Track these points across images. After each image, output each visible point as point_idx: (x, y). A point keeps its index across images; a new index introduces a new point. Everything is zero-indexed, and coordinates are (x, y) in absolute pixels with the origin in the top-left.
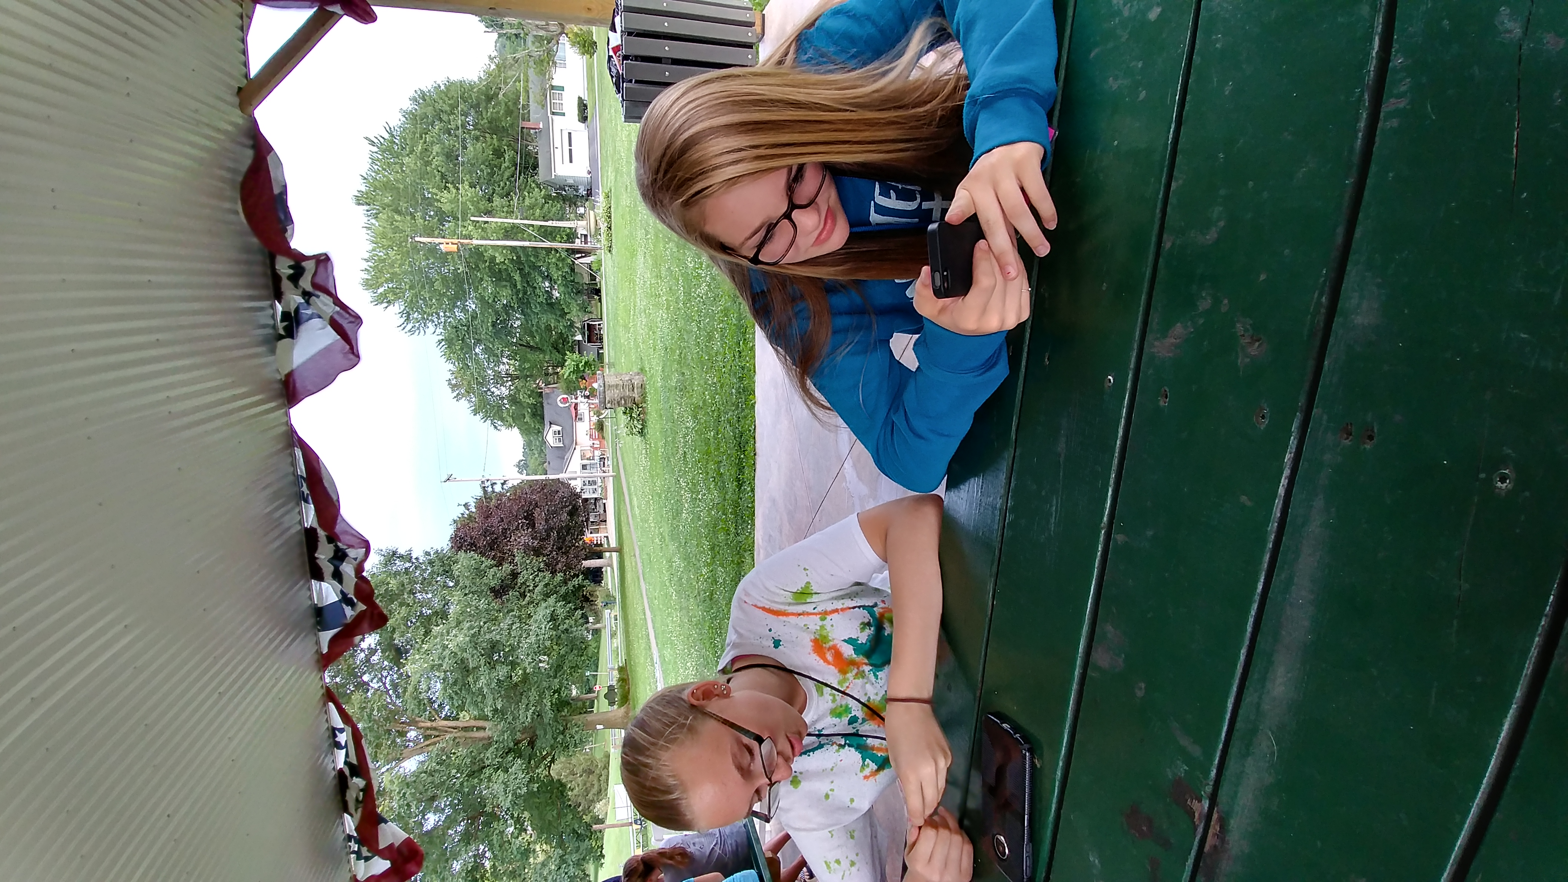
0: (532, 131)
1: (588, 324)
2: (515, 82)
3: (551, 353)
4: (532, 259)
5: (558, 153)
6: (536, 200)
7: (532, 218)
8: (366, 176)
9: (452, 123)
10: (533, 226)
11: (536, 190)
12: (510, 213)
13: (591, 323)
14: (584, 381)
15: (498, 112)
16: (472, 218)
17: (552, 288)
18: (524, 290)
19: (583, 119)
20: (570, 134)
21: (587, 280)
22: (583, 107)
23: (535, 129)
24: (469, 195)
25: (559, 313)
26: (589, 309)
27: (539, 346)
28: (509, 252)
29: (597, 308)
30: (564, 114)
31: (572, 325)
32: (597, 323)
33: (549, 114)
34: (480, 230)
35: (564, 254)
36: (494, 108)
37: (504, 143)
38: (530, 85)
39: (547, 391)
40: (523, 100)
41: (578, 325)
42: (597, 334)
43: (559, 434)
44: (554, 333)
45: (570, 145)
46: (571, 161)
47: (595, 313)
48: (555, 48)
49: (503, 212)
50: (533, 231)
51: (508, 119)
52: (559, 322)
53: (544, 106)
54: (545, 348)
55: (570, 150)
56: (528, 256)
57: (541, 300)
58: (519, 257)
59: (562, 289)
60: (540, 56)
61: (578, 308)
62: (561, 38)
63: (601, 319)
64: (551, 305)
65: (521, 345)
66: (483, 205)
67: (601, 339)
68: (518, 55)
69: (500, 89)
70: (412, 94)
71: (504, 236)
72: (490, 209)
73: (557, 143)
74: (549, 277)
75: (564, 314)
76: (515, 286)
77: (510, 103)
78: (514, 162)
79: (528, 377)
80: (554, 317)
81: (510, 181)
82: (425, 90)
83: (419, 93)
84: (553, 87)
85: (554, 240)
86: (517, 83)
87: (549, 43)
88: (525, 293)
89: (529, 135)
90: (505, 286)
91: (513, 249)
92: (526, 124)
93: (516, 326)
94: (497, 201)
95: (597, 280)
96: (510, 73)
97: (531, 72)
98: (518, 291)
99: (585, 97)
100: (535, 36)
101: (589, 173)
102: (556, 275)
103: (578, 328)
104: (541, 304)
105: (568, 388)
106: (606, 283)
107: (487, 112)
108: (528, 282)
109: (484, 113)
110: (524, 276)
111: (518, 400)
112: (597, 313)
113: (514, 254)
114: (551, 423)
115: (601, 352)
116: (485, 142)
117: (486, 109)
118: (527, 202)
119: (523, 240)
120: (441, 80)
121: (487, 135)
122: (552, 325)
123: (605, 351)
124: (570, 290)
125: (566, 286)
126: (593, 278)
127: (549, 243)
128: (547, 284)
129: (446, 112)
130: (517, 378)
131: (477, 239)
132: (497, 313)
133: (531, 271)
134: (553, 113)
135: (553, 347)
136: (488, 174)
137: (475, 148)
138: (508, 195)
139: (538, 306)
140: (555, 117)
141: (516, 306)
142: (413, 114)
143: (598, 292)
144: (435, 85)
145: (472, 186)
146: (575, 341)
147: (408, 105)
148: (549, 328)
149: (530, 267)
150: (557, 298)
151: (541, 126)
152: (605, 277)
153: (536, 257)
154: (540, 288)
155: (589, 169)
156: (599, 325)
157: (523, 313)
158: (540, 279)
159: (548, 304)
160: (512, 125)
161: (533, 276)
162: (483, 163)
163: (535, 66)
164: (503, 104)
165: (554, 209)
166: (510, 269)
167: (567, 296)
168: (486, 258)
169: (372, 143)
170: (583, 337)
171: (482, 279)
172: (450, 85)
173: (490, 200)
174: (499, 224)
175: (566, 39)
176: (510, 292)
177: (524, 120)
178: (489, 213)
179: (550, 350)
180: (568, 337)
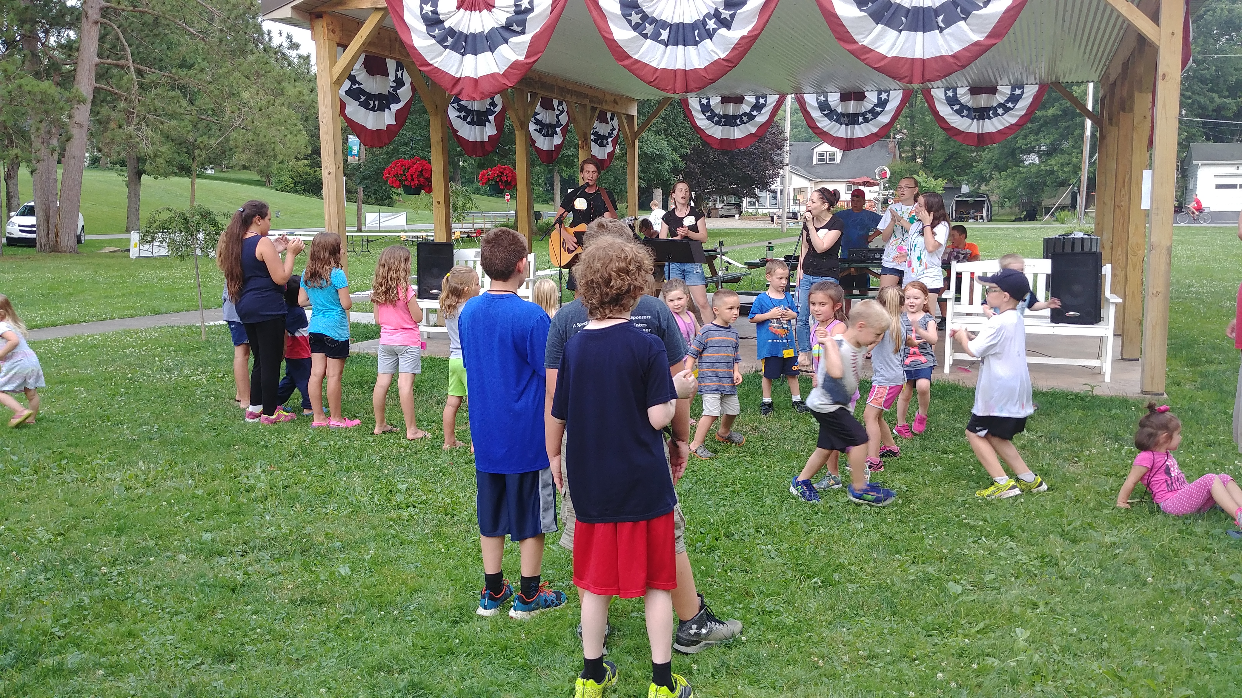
5: (1232, 170)
21: (1046, 202)
29: (1008, 214)
31: (983, 179)
41: (984, 189)
42: (968, 213)
46: (1219, 187)
47: (1001, 212)
59: (1034, 170)
61: (1007, 189)
63: (991, 220)
74: (1053, 151)
75: (999, 170)
95: (1043, 217)
102: (1053, 162)
103: (979, 188)
108: (1046, 123)
112: (1002, 215)
124: (1034, 178)
126: (1046, 212)
133: (1060, 130)
143: (1031, 217)
146: (961, 184)
149: (1067, 128)
150: (1023, 161)
167: (1026, 174)
180: (968, 174)
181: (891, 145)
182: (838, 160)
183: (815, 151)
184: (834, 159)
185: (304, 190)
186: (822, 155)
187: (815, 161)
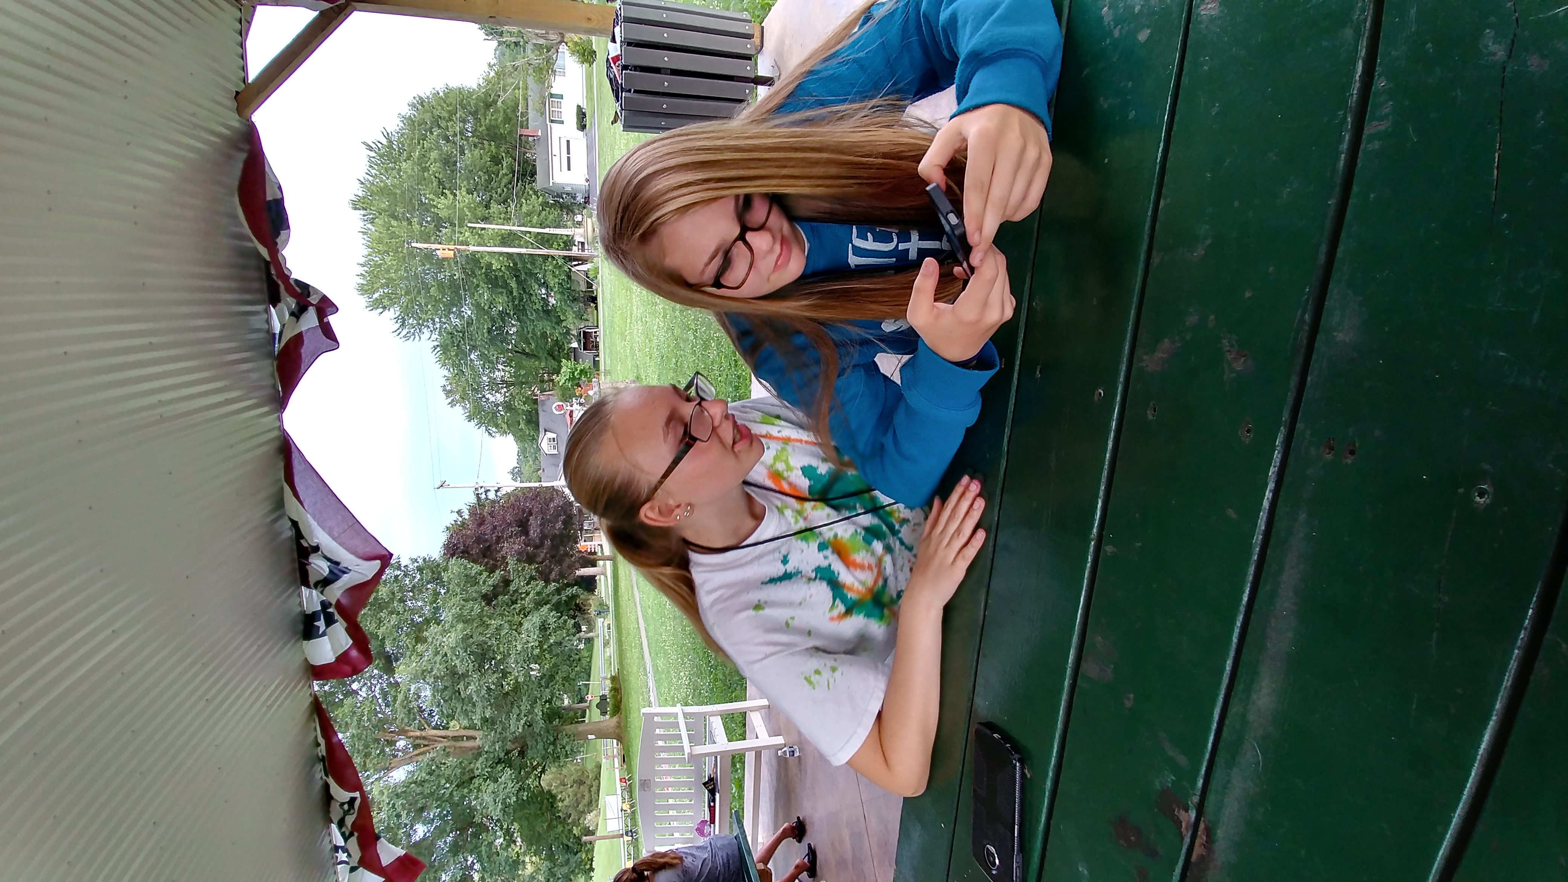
0: (530, 139)
1: (584, 332)
2: (514, 89)
3: (547, 360)
4: (529, 266)
5: (556, 160)
6: (534, 207)
7: (529, 225)
8: (363, 181)
9: (450, 130)
10: (530, 233)
11: (533, 196)
12: (508, 220)
13: (587, 330)
14: (580, 389)
15: (496, 120)
16: (469, 225)
17: (548, 295)
18: (520, 297)
19: (582, 127)
20: (568, 142)
21: (583, 287)
22: (581, 115)
23: (533, 136)
24: (467, 201)
25: (554, 320)
26: (585, 317)
27: (535, 352)
28: (506, 259)
29: (593, 315)
30: (562, 122)
31: (568, 332)
32: (593, 330)
33: (548, 122)
34: (476, 237)
35: (561, 262)
36: (492, 115)
37: (502, 150)
38: (530, 93)
39: (543, 398)
40: (522, 107)
41: (575, 332)
42: (593, 342)
43: (554, 441)
44: (550, 340)
45: (568, 153)
46: (569, 169)
47: (591, 321)
48: (554, 56)
49: (500, 219)
50: (530, 238)
51: (507, 126)
52: (555, 329)
53: (543, 114)
54: (541, 354)
55: (569, 158)
56: (524, 263)
57: (537, 306)
58: (515, 264)
59: (559, 296)
60: (539, 64)
61: (574, 316)
62: (561, 47)
63: (597, 326)
64: (547, 312)
65: (516, 352)
66: (480, 212)
67: (597, 347)
68: (517, 63)
69: (499, 96)
70: (410, 100)
71: (501, 243)
72: (487, 216)
73: (556, 151)
74: (545, 285)
75: (559, 322)
76: (512, 293)
77: (508, 110)
78: (512, 168)
79: (523, 383)
80: (550, 324)
81: (508, 189)
82: (423, 96)
83: (418, 99)
84: (552, 96)
85: (551, 247)
86: (517, 91)
87: (548, 51)
88: (521, 300)
89: (527, 142)
90: (501, 293)
91: (509, 256)
92: (525, 132)
93: (512, 332)
94: (495, 208)
95: (594, 287)
96: (510, 80)
97: (531, 81)
98: (514, 298)
99: (584, 106)
100: (535, 45)
101: (587, 180)
102: (552, 282)
103: (573, 335)
104: (537, 311)
105: (563, 395)
106: (603, 291)
107: (486, 119)
108: (524, 289)
109: (482, 121)
110: (519, 282)
111: (513, 407)
112: (593, 319)
113: (510, 261)
114: (546, 431)
115: (597, 359)
116: (484, 149)
117: (485, 115)
118: (525, 209)
119: (520, 246)
120: (440, 87)
121: (485, 142)
122: (548, 333)
123: (601, 359)
124: (566, 297)
125: (562, 293)
126: (590, 285)
127: (546, 250)
128: (544, 291)
129: (444, 118)
130: (512, 384)
131: (474, 245)
132: (493, 320)
133: (528, 278)
134: (552, 121)
135: (548, 354)
136: (486, 180)
137: (472, 155)
138: (505, 201)
139: (533, 312)
140: (554, 125)
141: (512, 313)
142: (412, 120)
143: (594, 299)
144: (433, 92)
145: (469, 192)
146: (571, 348)
147: (406, 111)
148: (544, 335)
149: (526, 273)
150: (553, 305)
151: (540, 134)
152: (602, 285)
153: (533, 264)
154: (536, 295)
155: (587, 176)
156: (595, 332)
157: (518, 320)
158: (537, 287)
159: (544, 311)
160: (510, 132)
161: (529, 283)
162: (481, 170)
163: (534, 74)
164: (502, 111)
165: (551, 217)
166: (506, 276)
167: (563, 303)
168: (482, 265)
169: (370, 148)
170: (579, 344)
171: (478, 286)
172: (449, 92)
173: (487, 207)
174: (496, 231)
175: (566, 47)
176: (506, 299)
177: (522, 127)
178: (485, 219)
179: (546, 358)
180: (563, 344)
182: (554, 436)
184: (554, 439)
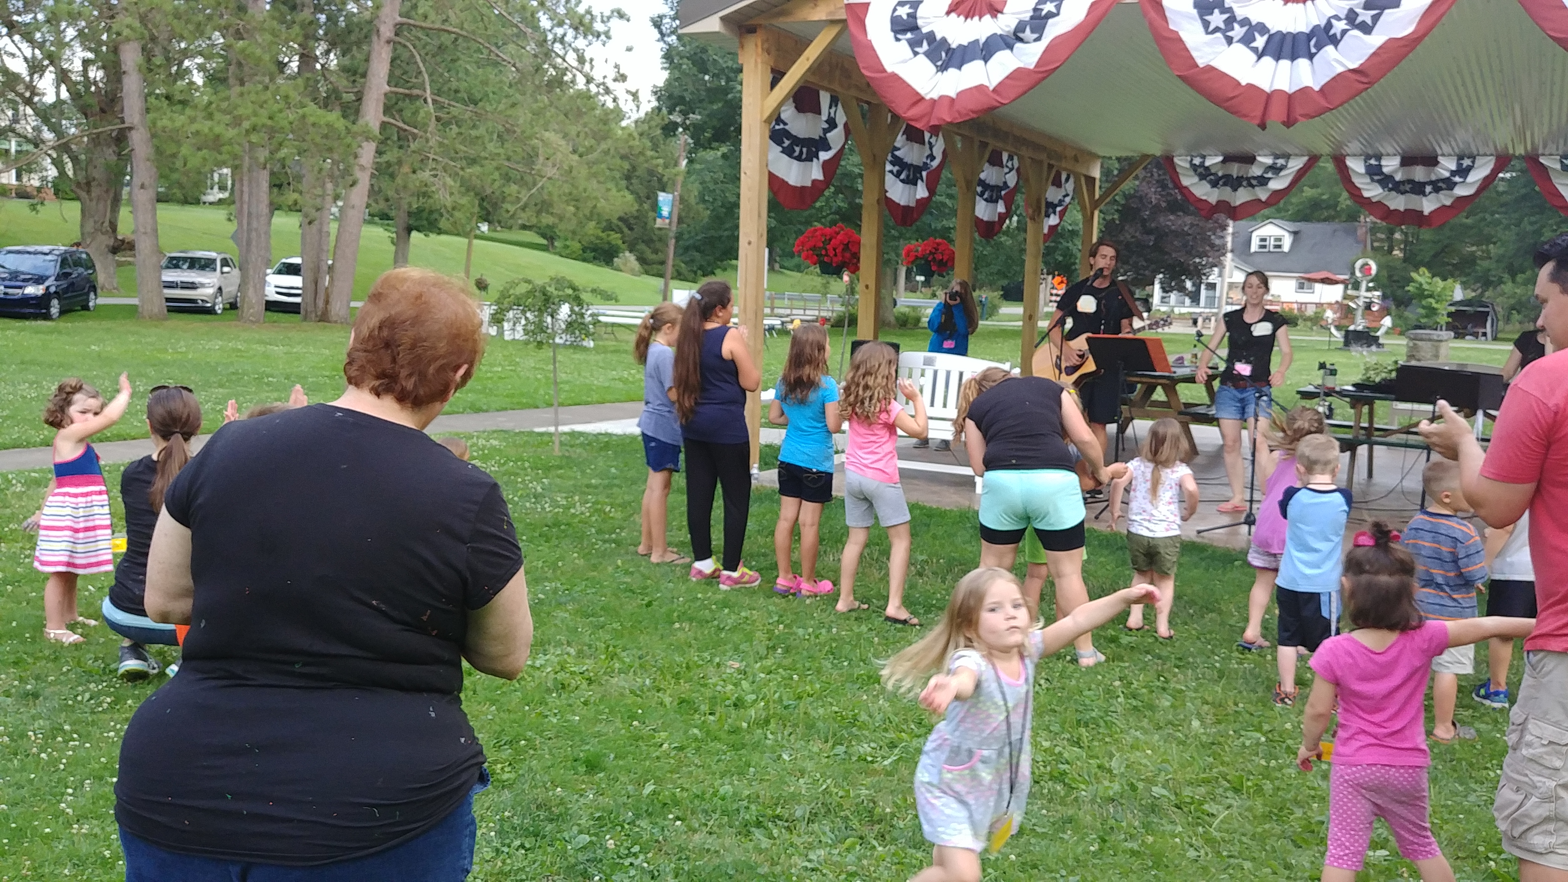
42: (1466, 328)
43: (1275, 246)
114: (1295, 233)
156: (1485, 334)
181: (1361, 232)
182: (1286, 248)
183: (1254, 235)
184: (1279, 246)
185: (595, 258)
186: (1263, 240)
187: (1254, 248)
